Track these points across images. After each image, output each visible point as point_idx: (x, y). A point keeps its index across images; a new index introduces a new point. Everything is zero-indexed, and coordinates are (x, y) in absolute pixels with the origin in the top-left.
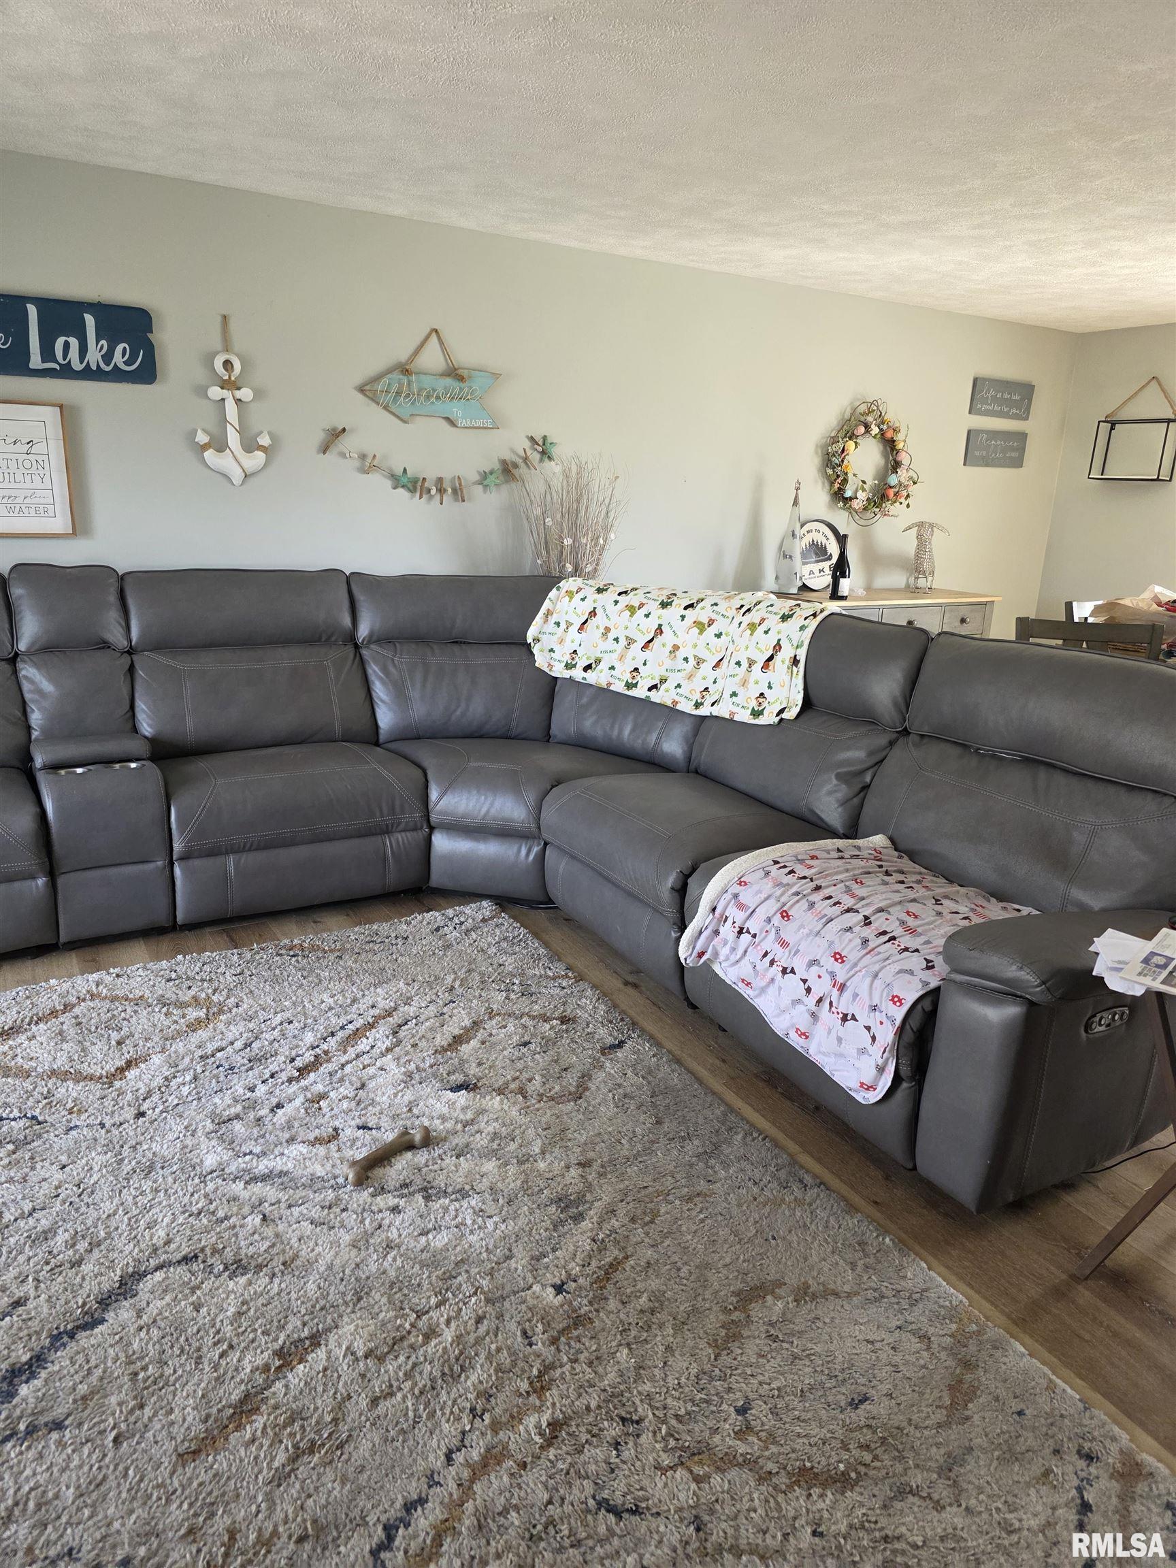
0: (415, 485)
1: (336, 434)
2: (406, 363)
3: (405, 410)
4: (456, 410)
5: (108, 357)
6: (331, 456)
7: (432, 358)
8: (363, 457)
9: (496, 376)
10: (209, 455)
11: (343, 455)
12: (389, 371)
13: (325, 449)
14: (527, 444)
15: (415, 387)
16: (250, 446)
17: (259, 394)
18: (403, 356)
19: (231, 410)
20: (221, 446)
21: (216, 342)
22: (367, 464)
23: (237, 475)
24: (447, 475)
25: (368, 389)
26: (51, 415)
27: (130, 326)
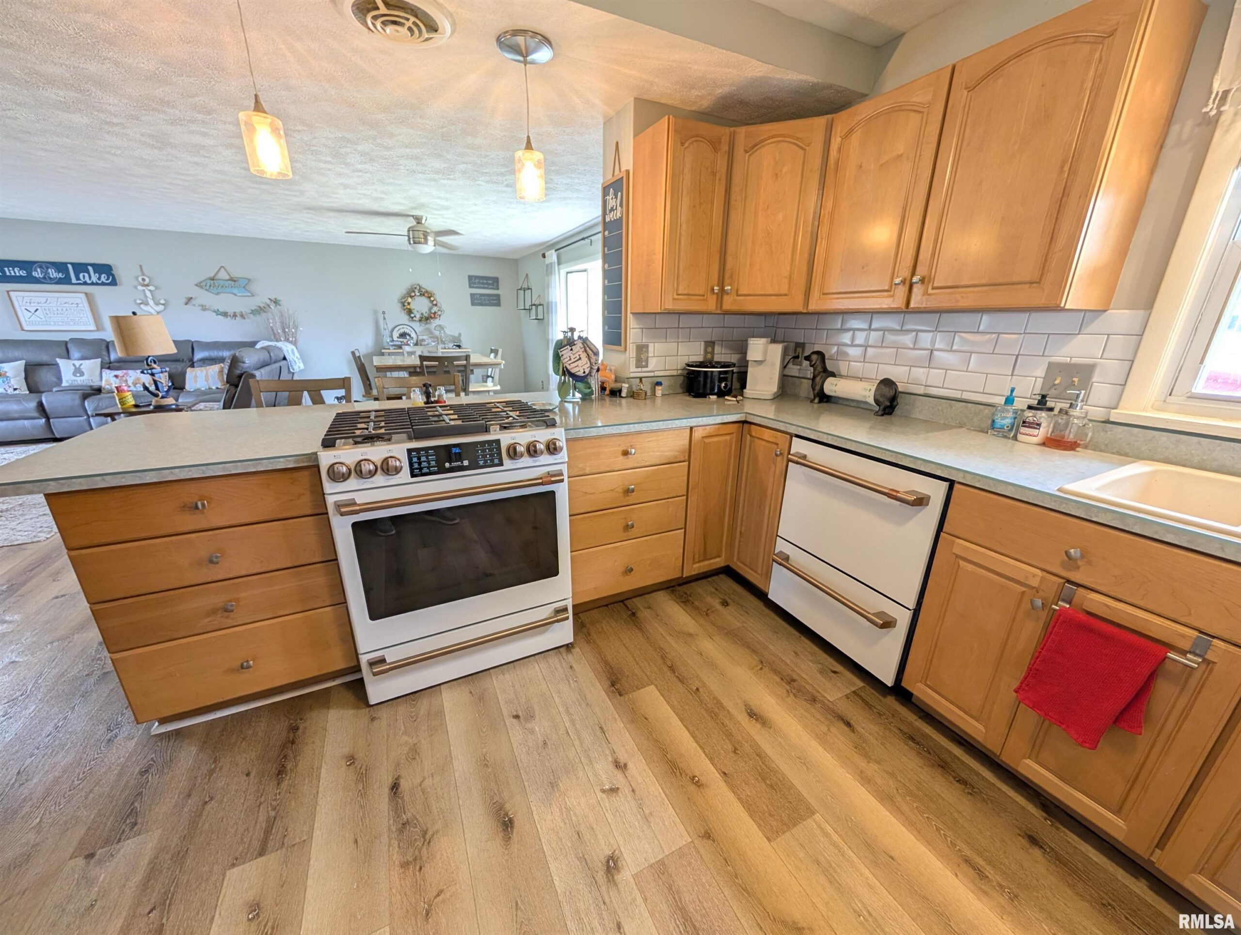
0: (225, 314)
1: (190, 299)
2: (214, 276)
3: (215, 291)
4: (235, 291)
5: (99, 279)
6: (190, 306)
7: (223, 275)
8: (202, 306)
9: (249, 280)
10: (142, 306)
11: (194, 305)
12: (206, 280)
13: (186, 304)
14: (268, 300)
15: (216, 284)
16: (157, 304)
17: (157, 288)
18: (212, 275)
19: (148, 294)
20: (147, 304)
21: (139, 273)
22: (204, 308)
23: (153, 312)
24: (238, 311)
25: (199, 285)
26: (83, 296)
27: (105, 270)
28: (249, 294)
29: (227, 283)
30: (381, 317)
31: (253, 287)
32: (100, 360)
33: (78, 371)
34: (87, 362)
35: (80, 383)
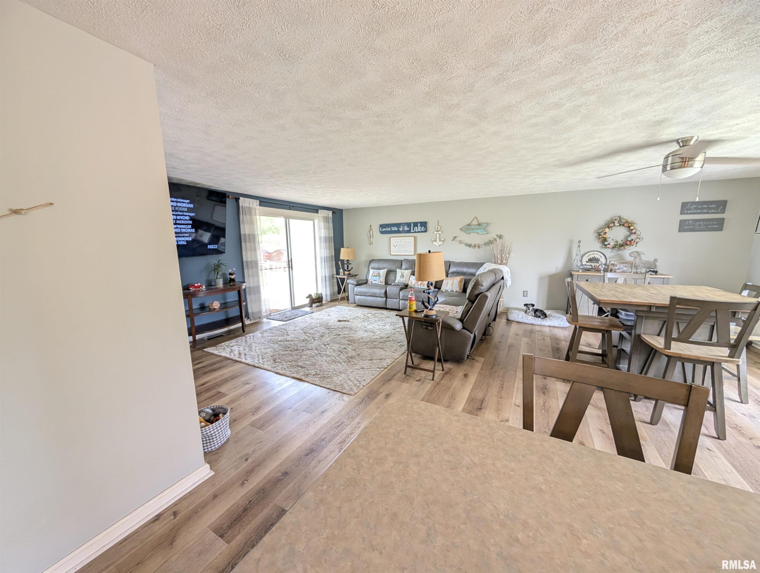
0: (470, 246)
1: (455, 237)
3: (468, 232)
4: (479, 231)
5: (421, 229)
6: (454, 241)
7: (475, 222)
8: (460, 241)
9: (488, 224)
10: (434, 242)
11: (456, 241)
12: (466, 225)
13: (453, 240)
14: (496, 236)
15: (470, 228)
16: (440, 241)
17: (442, 232)
18: (469, 223)
19: (438, 235)
20: (435, 241)
21: (437, 225)
23: (438, 245)
24: (477, 243)
25: (461, 229)
26: (413, 238)
27: (424, 224)
28: (486, 233)
29: (475, 227)
30: (575, 246)
31: (489, 229)
32: (411, 270)
33: (402, 276)
34: (406, 271)
35: (401, 281)
